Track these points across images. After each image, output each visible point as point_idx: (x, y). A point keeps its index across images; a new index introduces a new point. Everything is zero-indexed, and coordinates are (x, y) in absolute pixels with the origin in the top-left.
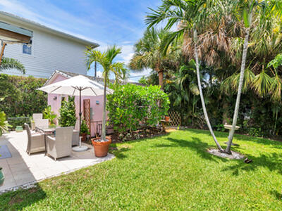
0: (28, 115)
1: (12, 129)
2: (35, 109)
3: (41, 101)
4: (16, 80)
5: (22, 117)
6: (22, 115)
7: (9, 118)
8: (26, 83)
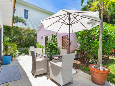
0: (27, 47)
1: (20, 54)
2: (30, 44)
3: (33, 41)
4: (22, 30)
5: (24, 48)
6: (24, 47)
7: (18, 48)
8: (26, 31)
